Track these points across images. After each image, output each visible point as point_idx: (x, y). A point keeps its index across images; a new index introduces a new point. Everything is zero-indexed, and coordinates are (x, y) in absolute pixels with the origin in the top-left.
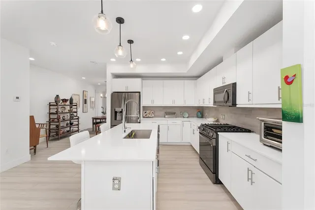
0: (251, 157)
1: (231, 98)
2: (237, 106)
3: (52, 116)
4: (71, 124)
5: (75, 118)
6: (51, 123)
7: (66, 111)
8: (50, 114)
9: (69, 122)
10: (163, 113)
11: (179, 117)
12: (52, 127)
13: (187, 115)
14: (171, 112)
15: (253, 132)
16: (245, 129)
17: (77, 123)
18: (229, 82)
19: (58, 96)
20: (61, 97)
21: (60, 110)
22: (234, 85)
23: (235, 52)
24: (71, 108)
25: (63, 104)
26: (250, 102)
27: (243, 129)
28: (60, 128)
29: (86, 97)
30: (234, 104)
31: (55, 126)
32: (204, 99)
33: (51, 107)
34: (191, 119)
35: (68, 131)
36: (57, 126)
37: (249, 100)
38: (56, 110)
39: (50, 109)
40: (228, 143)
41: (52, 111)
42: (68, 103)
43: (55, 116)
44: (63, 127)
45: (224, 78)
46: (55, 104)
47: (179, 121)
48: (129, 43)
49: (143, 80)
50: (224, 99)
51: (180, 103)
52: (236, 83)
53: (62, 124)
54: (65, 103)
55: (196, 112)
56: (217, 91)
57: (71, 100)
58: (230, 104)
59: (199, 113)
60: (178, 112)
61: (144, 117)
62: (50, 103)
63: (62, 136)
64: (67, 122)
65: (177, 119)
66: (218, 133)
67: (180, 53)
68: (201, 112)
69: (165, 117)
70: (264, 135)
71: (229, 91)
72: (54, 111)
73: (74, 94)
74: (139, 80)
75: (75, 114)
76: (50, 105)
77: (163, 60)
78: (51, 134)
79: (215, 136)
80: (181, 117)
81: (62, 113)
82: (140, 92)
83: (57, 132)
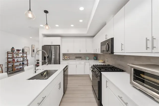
0: (123, 99)
1: (110, 48)
2: (114, 54)
3: (9, 60)
4: (23, 64)
5: (26, 60)
6: (9, 64)
7: (19, 56)
8: (8, 58)
9: (22, 63)
10: (74, 57)
11: (83, 59)
12: (9, 66)
13: (88, 58)
14: (79, 57)
15: (125, 71)
16: (120, 69)
17: (27, 63)
18: (109, 37)
19: (13, 48)
20: (16, 48)
21: (15, 56)
22: (112, 39)
23: (113, 17)
24: (23, 54)
25: (17, 52)
26: (123, 51)
27: (118, 69)
28: (14, 66)
29: (34, 48)
30: (112, 52)
31: (11, 66)
32: (96, 49)
33: (9, 54)
34: (90, 61)
35: (21, 68)
36: (13, 65)
37: (122, 50)
38: (12, 56)
39: (8, 55)
40: (107, 82)
41: (9, 57)
42: (21, 52)
43: (11, 60)
44: (17, 66)
45: (106, 35)
46: (11, 52)
47: (83, 62)
48: (45, 12)
49: (62, 38)
50: (106, 49)
51: (83, 51)
52: (113, 38)
53: (16, 64)
54: (18, 52)
55: (93, 56)
56: (103, 44)
57: (23, 50)
58: (110, 52)
59: (95, 57)
60: (83, 57)
61: (63, 60)
62: (8, 52)
63: (15, 71)
64: (20, 63)
65: (82, 61)
66: (102, 72)
67: (81, 21)
68: (96, 57)
69: (75, 60)
70: (134, 79)
71: (109, 44)
72: (11, 57)
73: (26, 47)
74: (59, 38)
75: (25, 58)
76: (8, 53)
77: (72, 26)
78: (9, 70)
79: (99, 75)
80: (85, 59)
81: (16, 57)
82: (59, 45)
83: (12, 69)
